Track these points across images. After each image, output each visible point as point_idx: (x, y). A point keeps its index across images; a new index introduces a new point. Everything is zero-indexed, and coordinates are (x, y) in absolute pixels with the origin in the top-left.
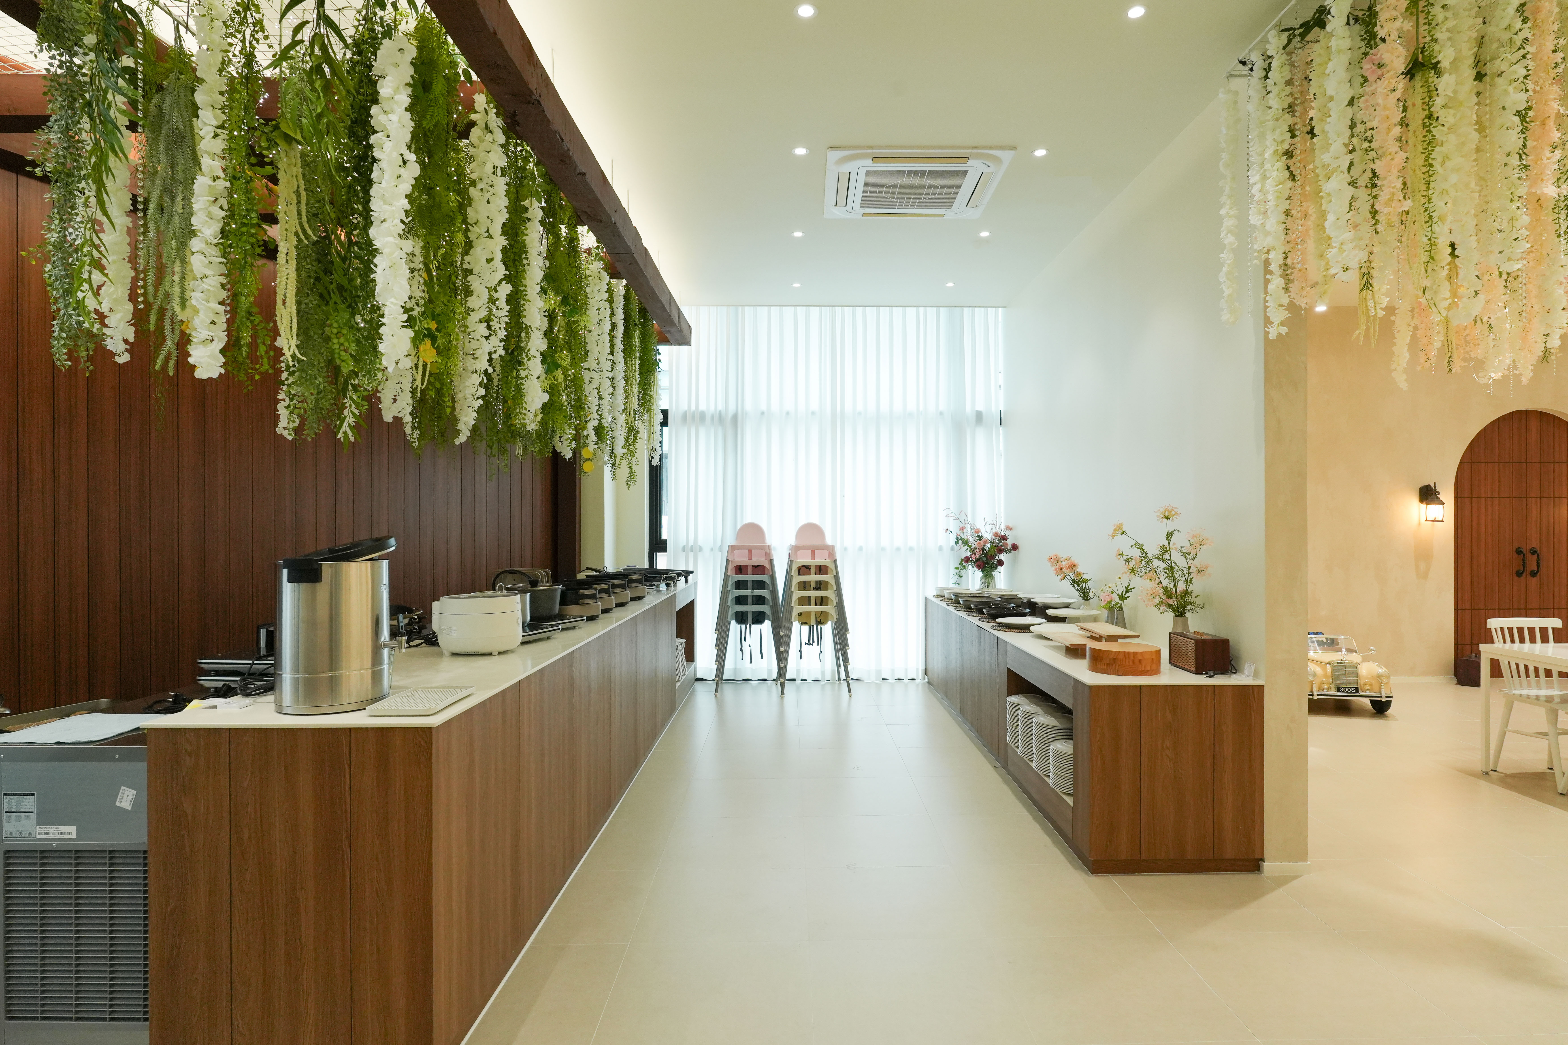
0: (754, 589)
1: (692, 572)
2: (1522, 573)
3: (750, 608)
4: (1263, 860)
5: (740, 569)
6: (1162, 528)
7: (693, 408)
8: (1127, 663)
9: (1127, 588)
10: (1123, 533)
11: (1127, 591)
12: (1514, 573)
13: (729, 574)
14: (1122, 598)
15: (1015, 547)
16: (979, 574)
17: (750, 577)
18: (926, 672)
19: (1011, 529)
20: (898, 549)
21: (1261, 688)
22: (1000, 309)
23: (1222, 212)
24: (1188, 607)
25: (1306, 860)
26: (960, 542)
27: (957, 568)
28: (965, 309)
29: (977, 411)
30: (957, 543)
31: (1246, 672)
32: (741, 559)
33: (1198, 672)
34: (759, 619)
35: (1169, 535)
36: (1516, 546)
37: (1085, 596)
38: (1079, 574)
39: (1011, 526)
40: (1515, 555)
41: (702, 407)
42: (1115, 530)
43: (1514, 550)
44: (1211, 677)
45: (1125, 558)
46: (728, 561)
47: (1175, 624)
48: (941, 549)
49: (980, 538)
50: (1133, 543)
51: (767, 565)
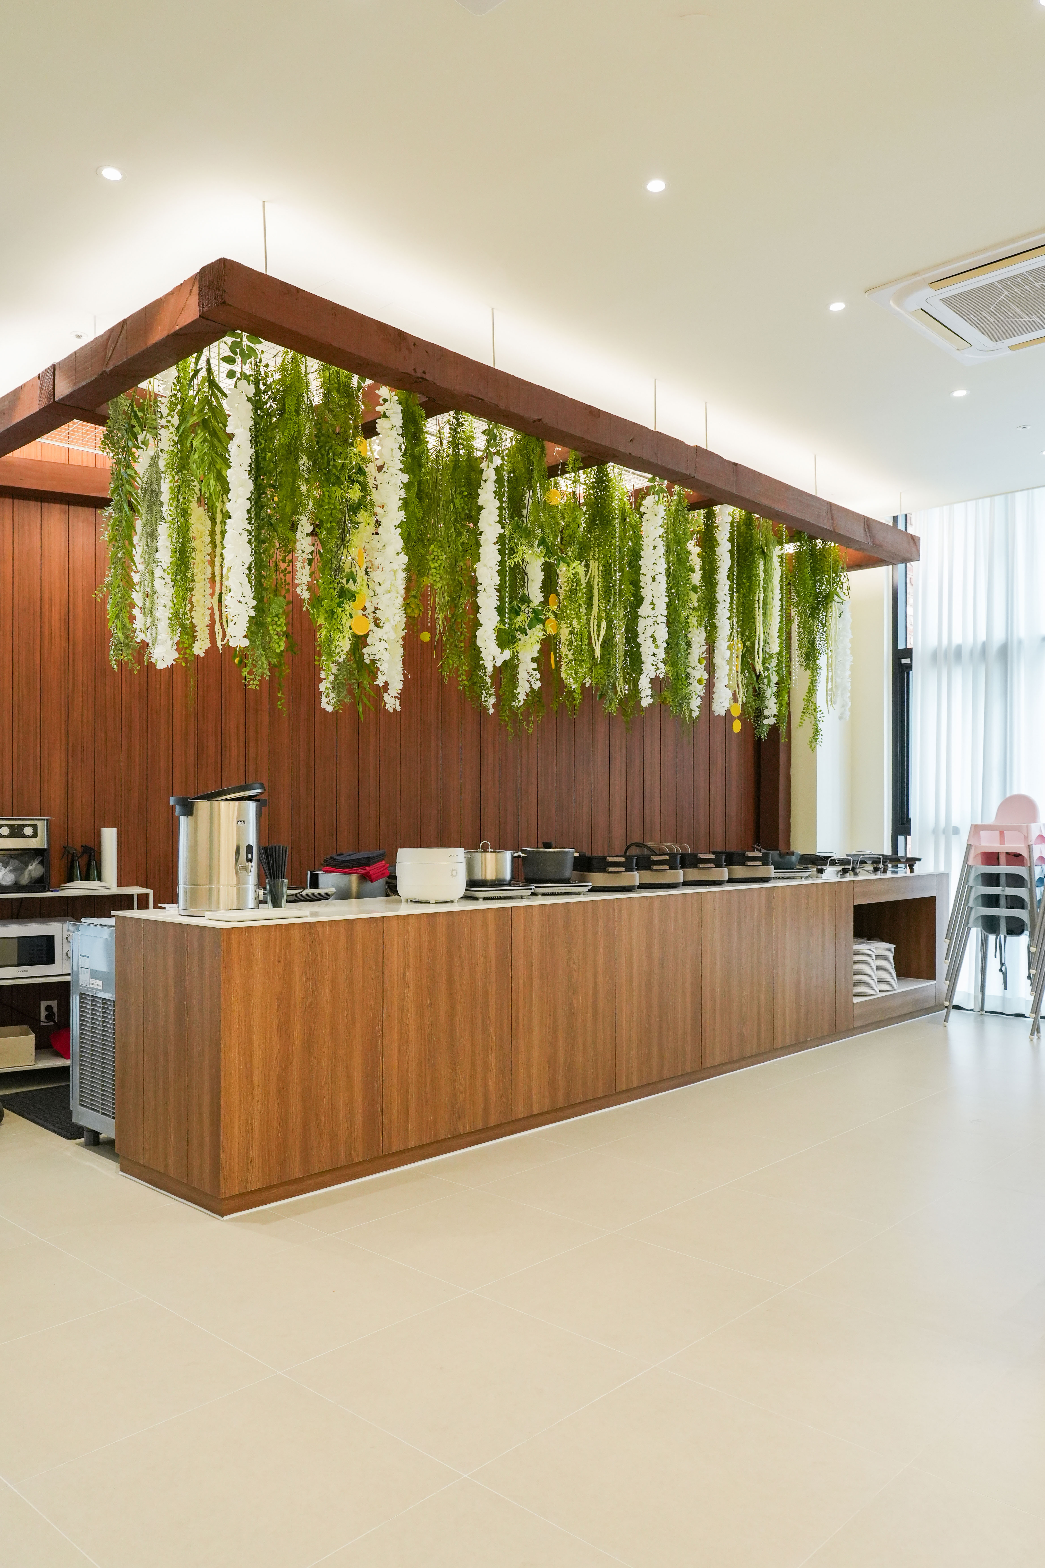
0: (1008, 885)
1: (919, 860)
3: (1002, 912)
5: (991, 858)
7: (945, 642)
13: (970, 863)
17: (1002, 869)
32: (990, 843)
34: (1015, 928)
41: (957, 640)
46: (969, 846)
51: (1025, 854)
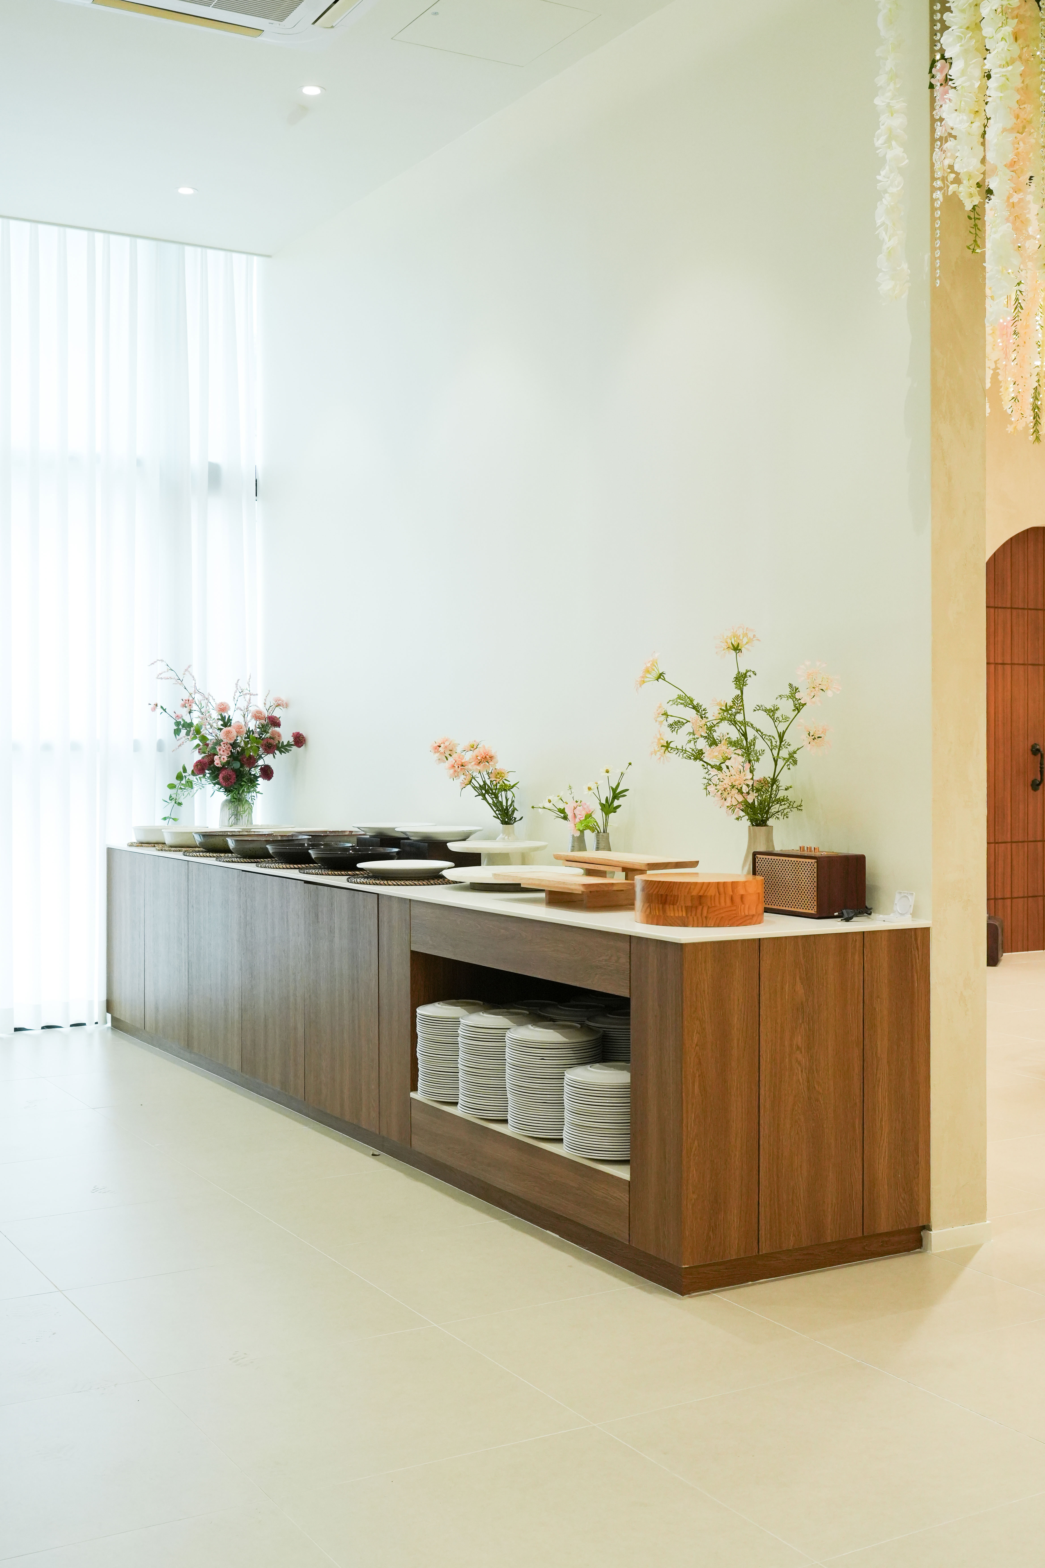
2: (1039, 785)
4: (927, 1228)
6: (730, 666)
8: (723, 904)
9: (614, 790)
10: (661, 676)
11: (616, 796)
12: (1029, 784)
14: (608, 808)
15: (299, 740)
16: (221, 796)
18: (109, 1006)
19: (286, 706)
20: (47, 747)
21: (926, 931)
22: (255, 258)
23: (877, 101)
24: (775, 808)
25: (983, 1218)
26: (184, 732)
27: (172, 786)
28: (188, 249)
29: (210, 464)
30: (177, 732)
31: (898, 908)
33: (823, 914)
35: (741, 680)
36: (1031, 742)
37: (506, 816)
38: (499, 774)
39: (284, 698)
40: (1031, 757)
42: (647, 671)
43: (1030, 747)
44: (848, 920)
45: (671, 720)
47: (752, 838)
48: (137, 747)
49: (226, 723)
50: (675, 693)
